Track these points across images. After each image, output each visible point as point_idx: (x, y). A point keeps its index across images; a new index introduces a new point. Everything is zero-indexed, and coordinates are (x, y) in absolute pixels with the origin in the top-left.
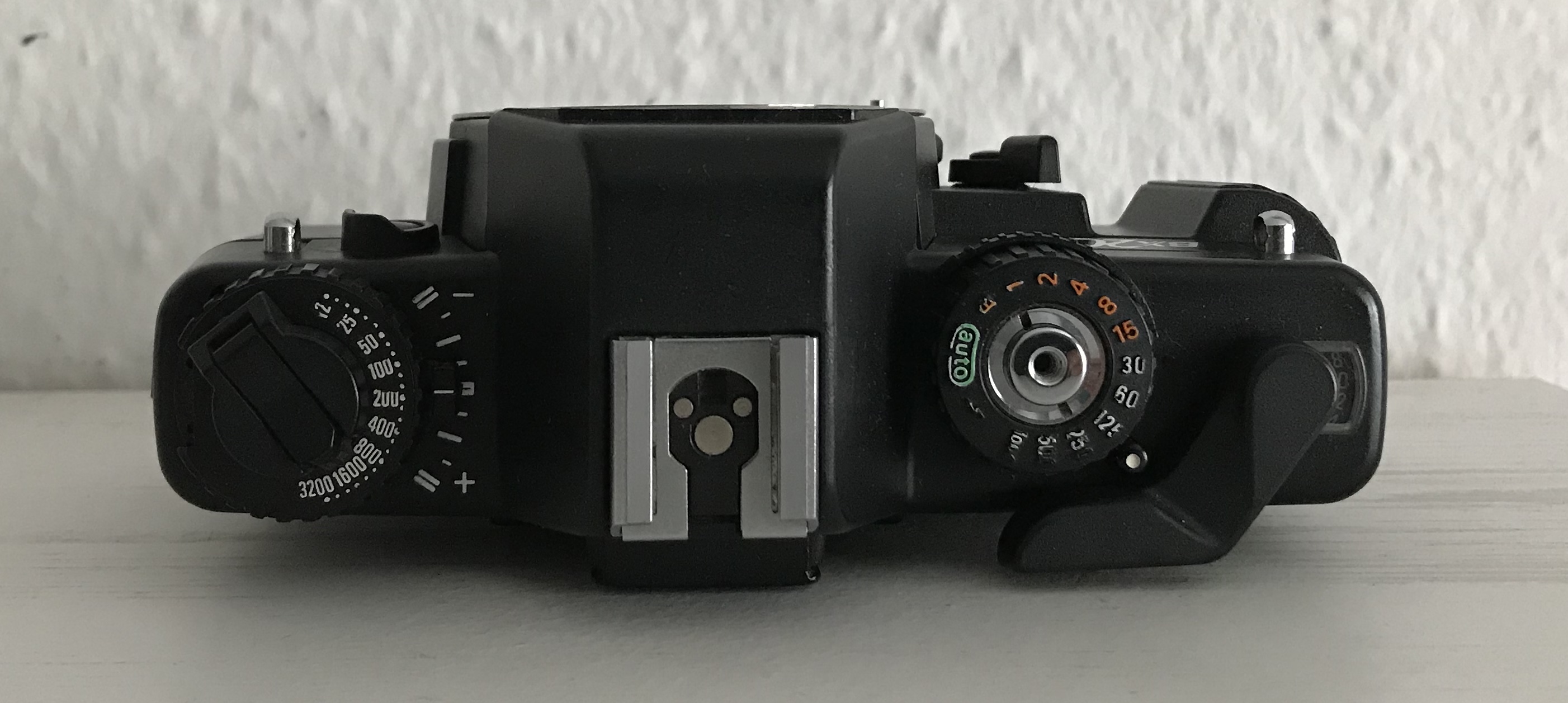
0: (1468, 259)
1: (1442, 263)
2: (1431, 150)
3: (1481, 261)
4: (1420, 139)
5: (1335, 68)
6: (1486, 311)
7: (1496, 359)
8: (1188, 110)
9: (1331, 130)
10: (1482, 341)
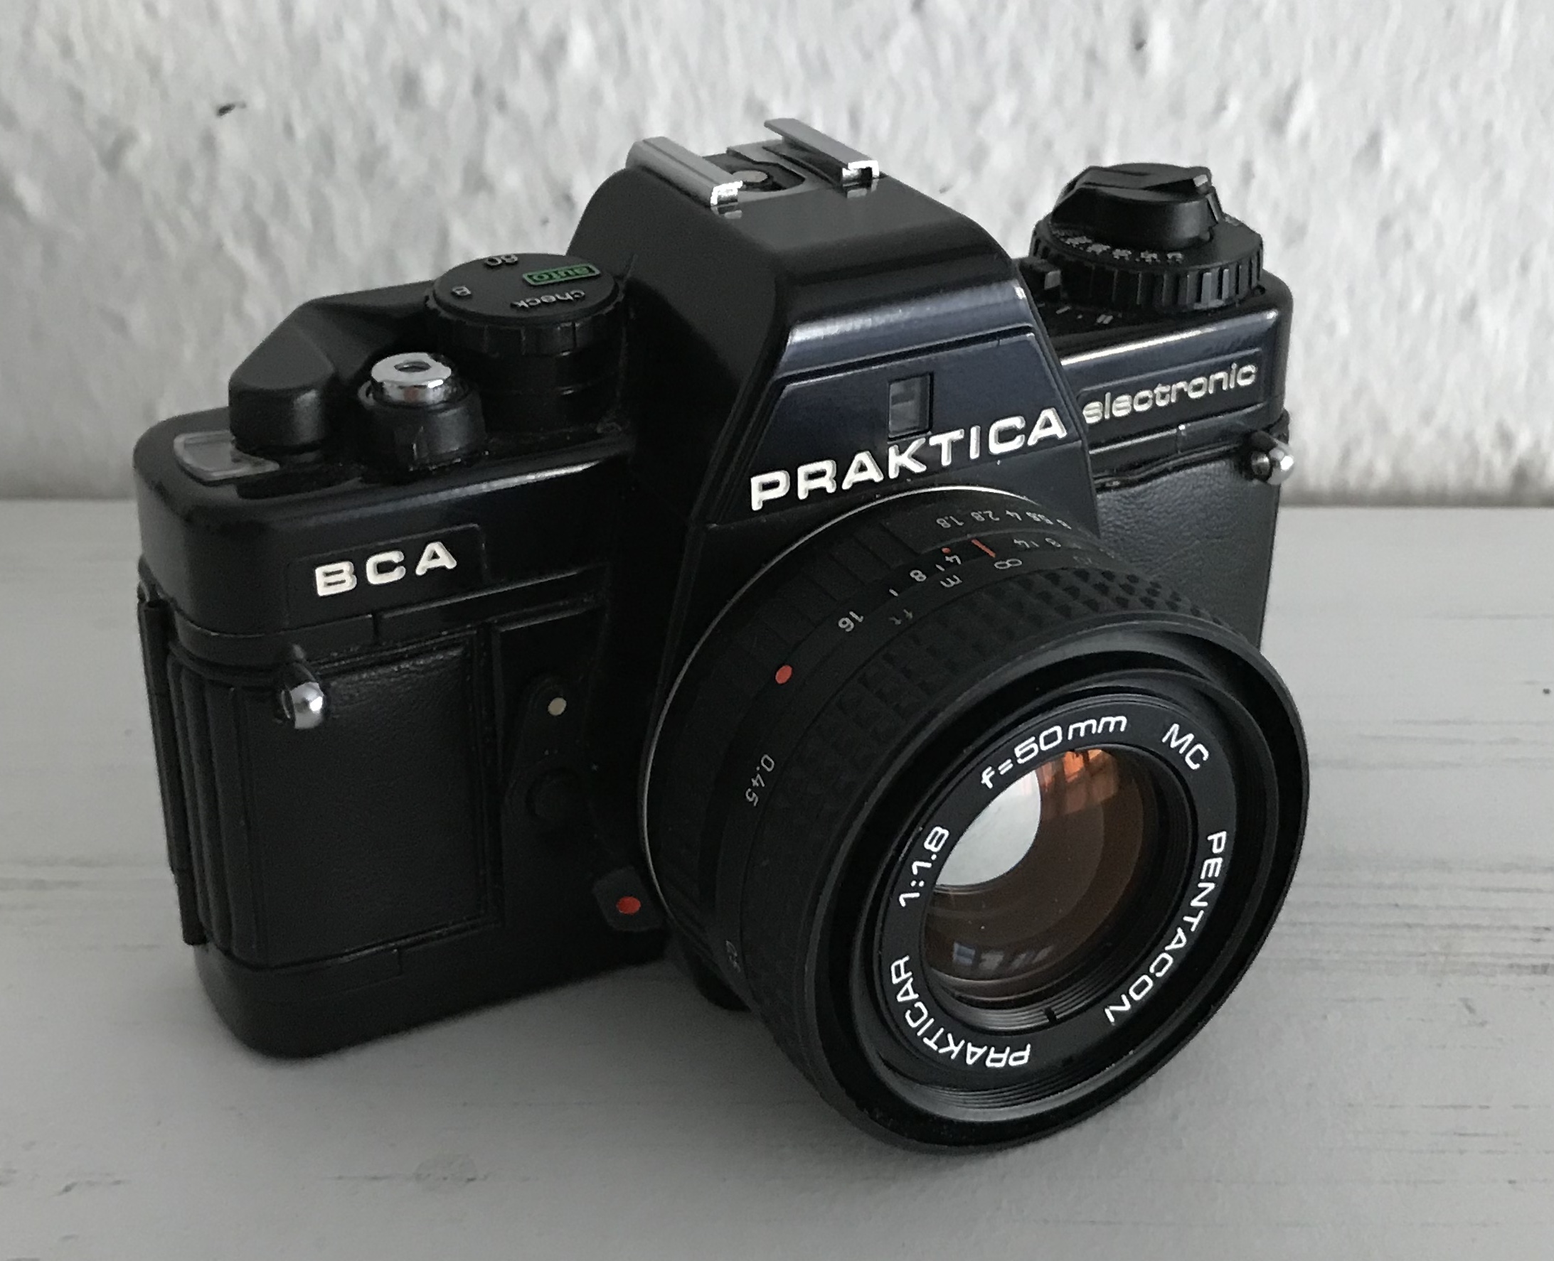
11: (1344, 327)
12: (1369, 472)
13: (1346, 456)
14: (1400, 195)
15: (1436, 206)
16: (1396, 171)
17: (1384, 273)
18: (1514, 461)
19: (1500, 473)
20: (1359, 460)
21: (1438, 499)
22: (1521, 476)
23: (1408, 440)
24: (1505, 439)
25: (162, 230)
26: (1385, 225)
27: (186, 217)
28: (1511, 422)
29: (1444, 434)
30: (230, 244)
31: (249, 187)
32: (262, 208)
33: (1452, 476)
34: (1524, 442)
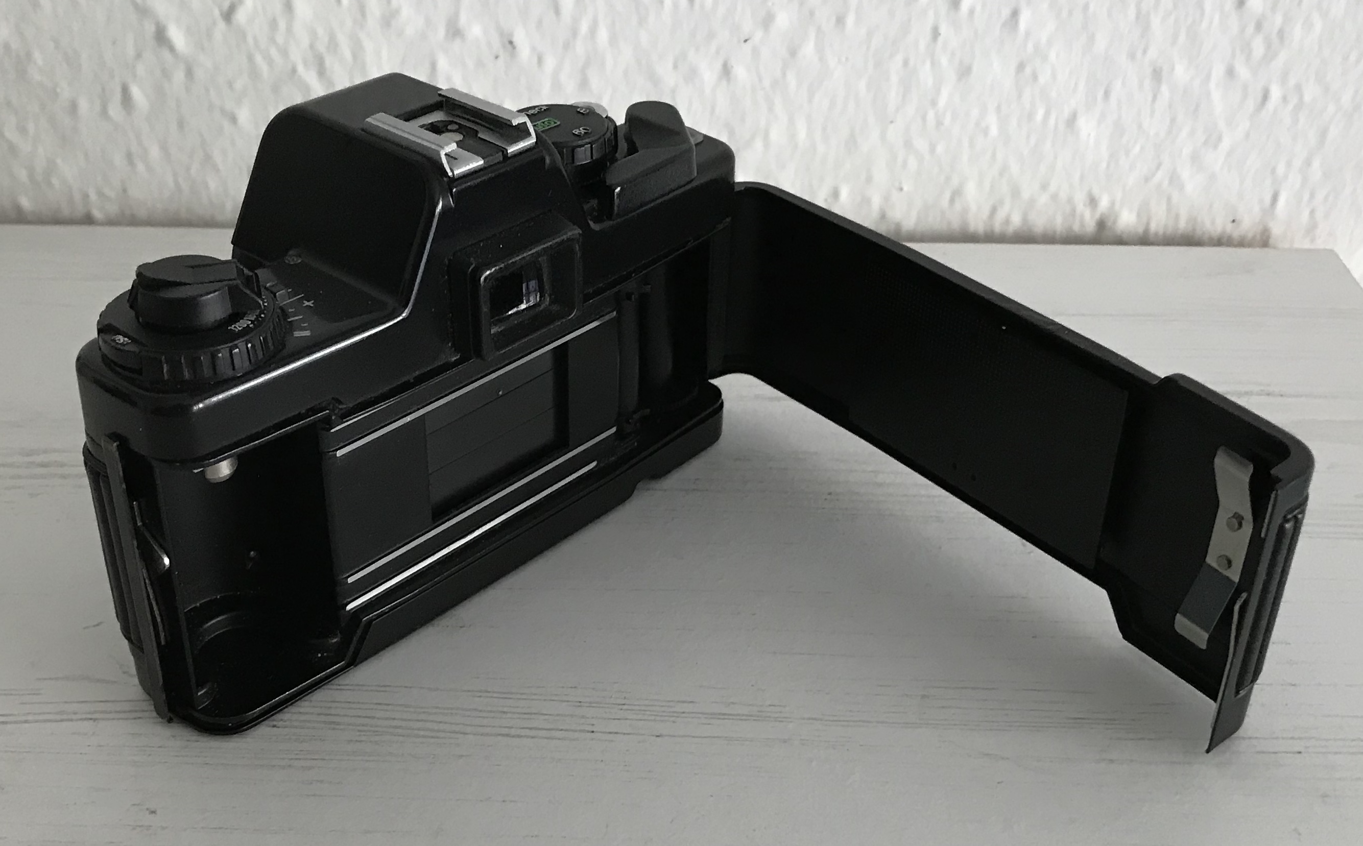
0: (1308, 163)
1: (1289, 164)
2: (1298, 88)
3: (1316, 164)
4: (1292, 82)
5: (1243, 30)
6: (1312, 196)
7: (1311, 229)
8: (1132, 56)
9: (1230, 72)
10: (1305, 215)
11: (994, 131)
12: (1007, 221)
13: (994, 211)
14: (1030, 46)
15: (1052, 56)
16: (1028, 34)
17: (1020, 96)
18: (1097, 216)
19: (1090, 225)
20: (1001, 215)
21: (1049, 239)
22: (1101, 224)
23: (1032, 202)
24: (1093, 202)
25: (259, 59)
26: (1021, 67)
27: (273, 52)
28: (1096, 192)
29: (1055, 197)
30: (301, 69)
31: (313, 34)
32: (321, 48)
33: (1059, 224)
34: (1104, 203)
